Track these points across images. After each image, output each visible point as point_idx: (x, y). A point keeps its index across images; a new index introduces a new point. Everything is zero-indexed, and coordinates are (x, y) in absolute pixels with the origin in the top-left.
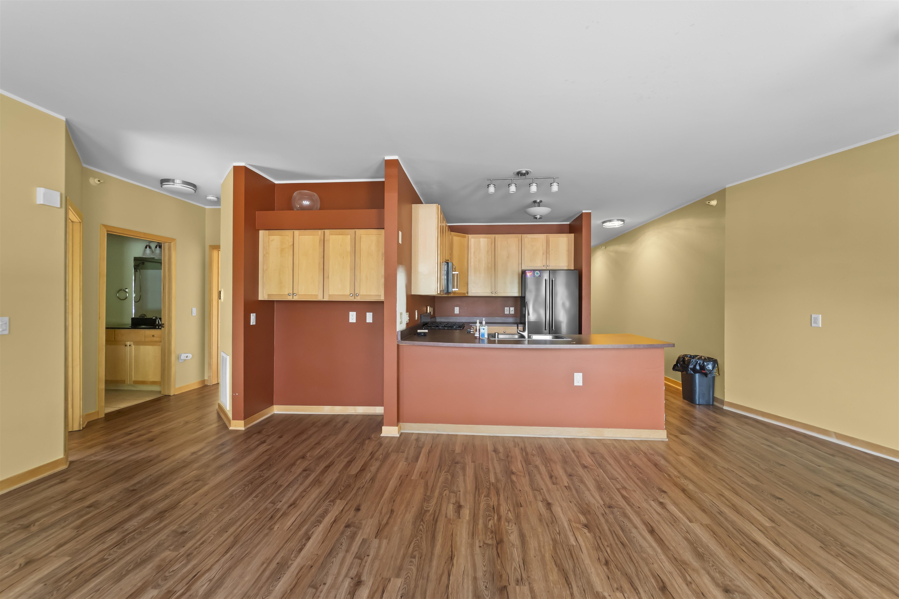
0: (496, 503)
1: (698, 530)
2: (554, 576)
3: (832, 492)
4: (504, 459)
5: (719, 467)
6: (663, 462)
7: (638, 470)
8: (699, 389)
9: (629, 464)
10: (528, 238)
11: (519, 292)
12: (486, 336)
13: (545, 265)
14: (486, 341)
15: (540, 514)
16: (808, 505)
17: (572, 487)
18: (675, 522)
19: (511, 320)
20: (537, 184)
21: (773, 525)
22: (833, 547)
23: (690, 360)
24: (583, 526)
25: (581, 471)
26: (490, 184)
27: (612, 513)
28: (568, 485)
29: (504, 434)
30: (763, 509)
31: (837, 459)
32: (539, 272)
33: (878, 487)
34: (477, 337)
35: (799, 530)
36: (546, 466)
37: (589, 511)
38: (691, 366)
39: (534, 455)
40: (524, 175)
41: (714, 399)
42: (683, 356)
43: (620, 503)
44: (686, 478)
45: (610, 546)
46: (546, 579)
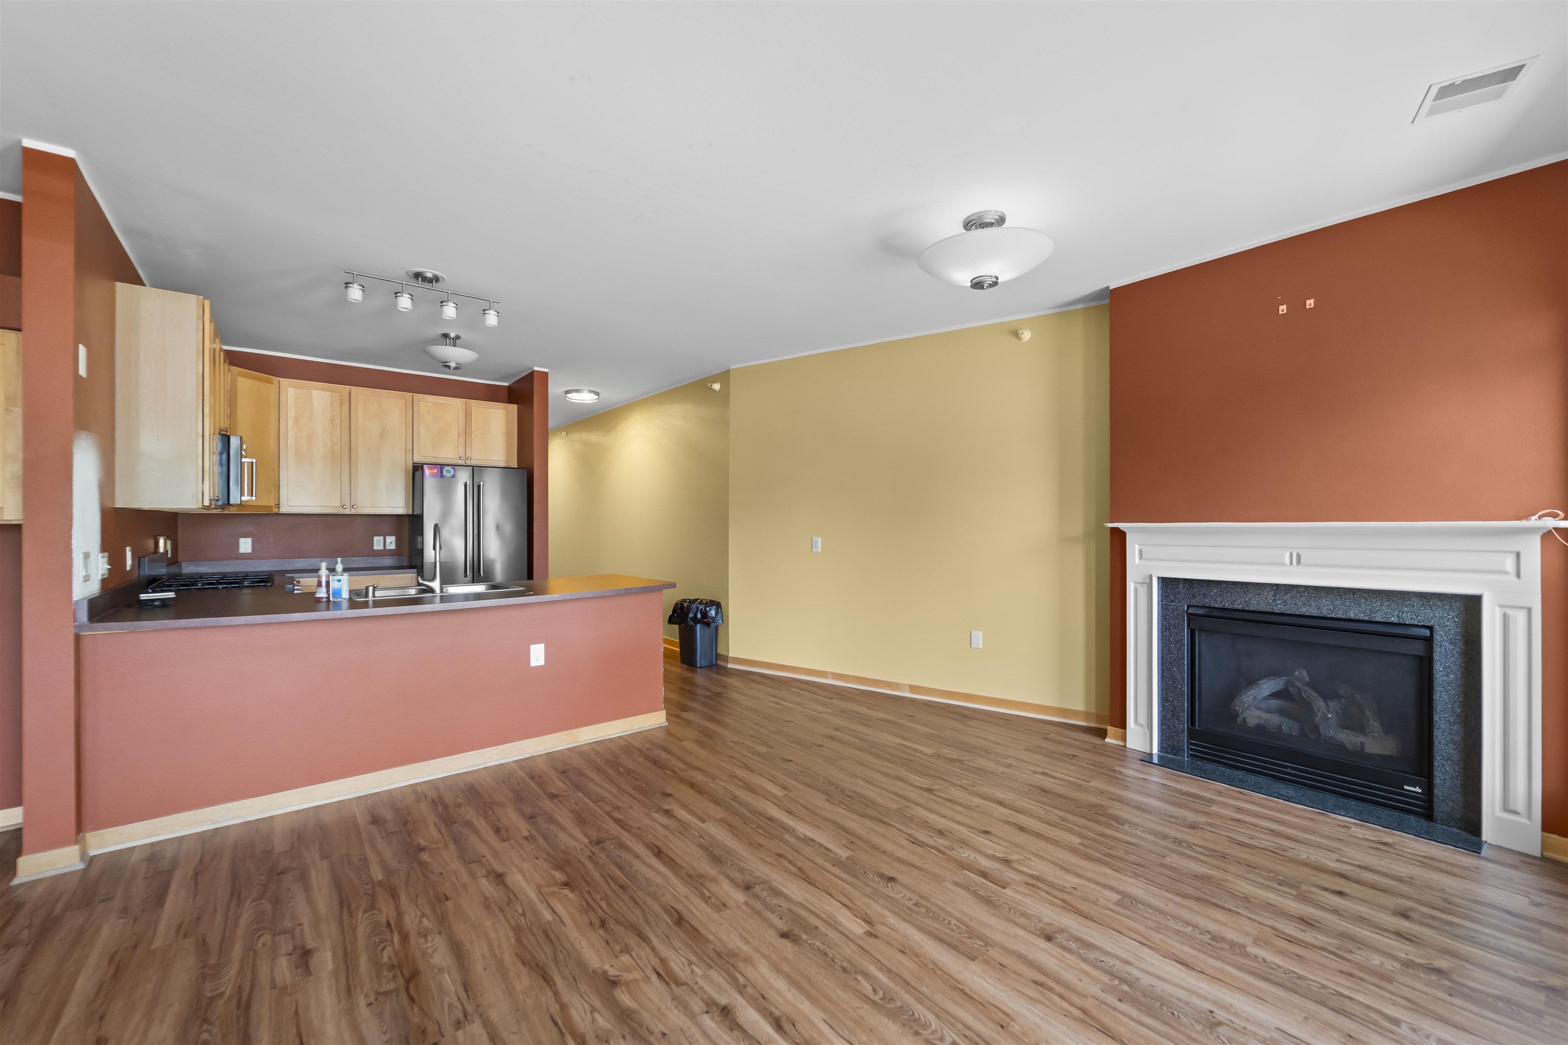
0: (392, 914)
1: (713, 829)
2: (523, 980)
3: (832, 738)
4: (397, 830)
5: (729, 743)
6: (664, 755)
7: (633, 777)
8: (700, 645)
9: (619, 773)
10: (427, 402)
11: (406, 506)
12: (345, 595)
13: (464, 456)
14: (345, 604)
15: (486, 898)
16: (814, 759)
17: (536, 834)
18: (686, 829)
19: (388, 561)
20: (457, 305)
21: (786, 792)
22: (836, 796)
23: (691, 606)
24: (561, 886)
25: (548, 805)
26: (352, 281)
27: (604, 849)
28: (529, 834)
29: (392, 784)
30: (776, 779)
31: (834, 701)
32: (453, 468)
33: (865, 721)
34: (322, 598)
35: (808, 789)
36: (486, 817)
37: (568, 861)
38: (691, 615)
39: (459, 806)
40: (430, 281)
41: (718, 656)
42: (681, 601)
43: (613, 832)
44: (694, 768)
45: (606, 898)
46: (510, 992)
